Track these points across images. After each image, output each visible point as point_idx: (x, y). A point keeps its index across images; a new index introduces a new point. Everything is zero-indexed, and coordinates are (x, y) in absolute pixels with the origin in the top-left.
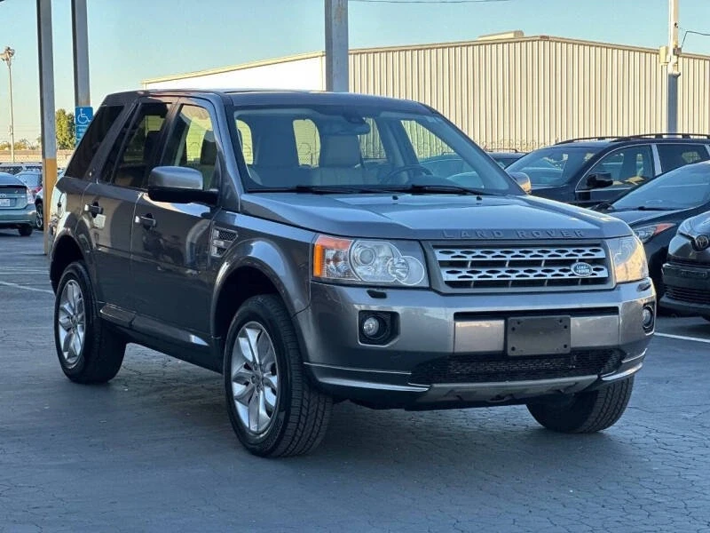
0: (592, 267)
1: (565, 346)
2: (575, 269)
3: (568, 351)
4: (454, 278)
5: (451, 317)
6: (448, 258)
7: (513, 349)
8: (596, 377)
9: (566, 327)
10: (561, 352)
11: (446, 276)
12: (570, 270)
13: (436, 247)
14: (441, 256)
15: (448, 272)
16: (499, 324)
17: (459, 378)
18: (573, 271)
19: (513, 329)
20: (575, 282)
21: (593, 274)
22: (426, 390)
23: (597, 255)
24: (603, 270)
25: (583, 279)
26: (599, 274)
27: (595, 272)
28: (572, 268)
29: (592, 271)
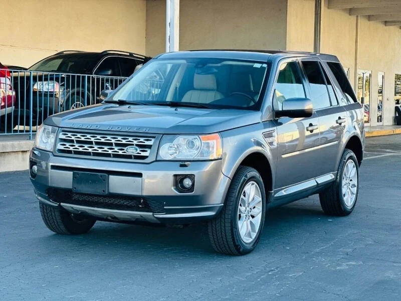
1: (104, 191)
2: (127, 149)
4: (62, 148)
5: (50, 168)
6: (64, 137)
7: (75, 188)
9: (104, 180)
10: (101, 194)
11: (59, 146)
13: (63, 131)
15: (61, 144)
19: (75, 177)
20: (129, 157)
21: (138, 153)
22: (57, 205)
23: (147, 143)
24: (147, 151)
25: (134, 156)
26: (143, 154)
27: (140, 152)
28: (125, 149)
29: (138, 151)
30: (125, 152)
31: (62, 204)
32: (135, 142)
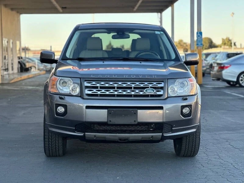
0: (155, 90)
1: (135, 121)
2: (146, 91)
3: (136, 123)
4: (90, 93)
5: (85, 108)
6: (89, 85)
7: (110, 121)
8: (161, 134)
9: (135, 113)
10: (133, 123)
11: (87, 92)
12: (144, 91)
13: (86, 81)
14: (86, 84)
15: (88, 90)
16: (105, 111)
17: (99, 131)
18: (145, 92)
19: (110, 113)
20: (147, 96)
21: (155, 93)
22: (82, 135)
23: (159, 86)
24: (161, 91)
25: (151, 95)
26: (158, 93)
27: (156, 92)
28: (145, 90)
29: (155, 92)
30: (145, 93)
31: (86, 133)
32: (151, 85)
